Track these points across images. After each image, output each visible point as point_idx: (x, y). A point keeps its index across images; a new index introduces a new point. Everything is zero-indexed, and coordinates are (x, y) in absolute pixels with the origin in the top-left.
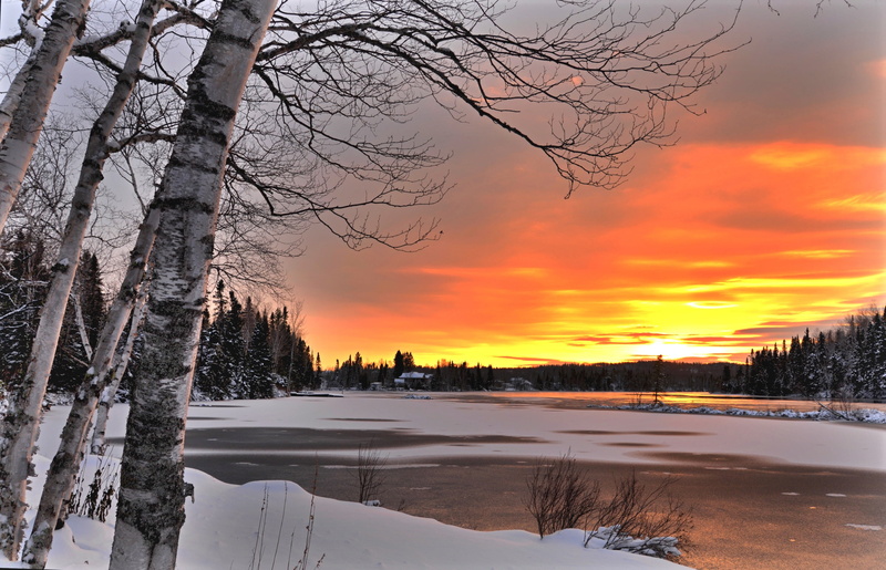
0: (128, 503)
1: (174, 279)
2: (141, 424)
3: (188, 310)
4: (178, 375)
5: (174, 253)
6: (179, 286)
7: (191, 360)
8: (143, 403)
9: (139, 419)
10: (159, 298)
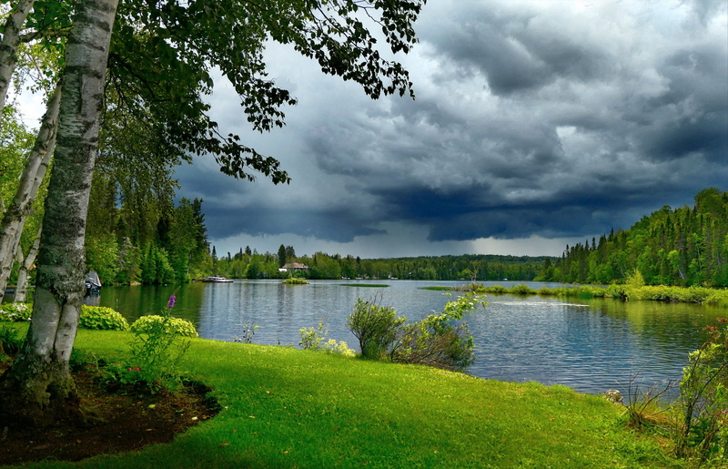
0: (44, 275)
1: (74, 122)
2: (53, 221)
3: (86, 145)
4: (79, 188)
5: (74, 104)
6: (79, 127)
7: (88, 180)
8: (54, 207)
9: (51, 218)
10: (64, 135)
